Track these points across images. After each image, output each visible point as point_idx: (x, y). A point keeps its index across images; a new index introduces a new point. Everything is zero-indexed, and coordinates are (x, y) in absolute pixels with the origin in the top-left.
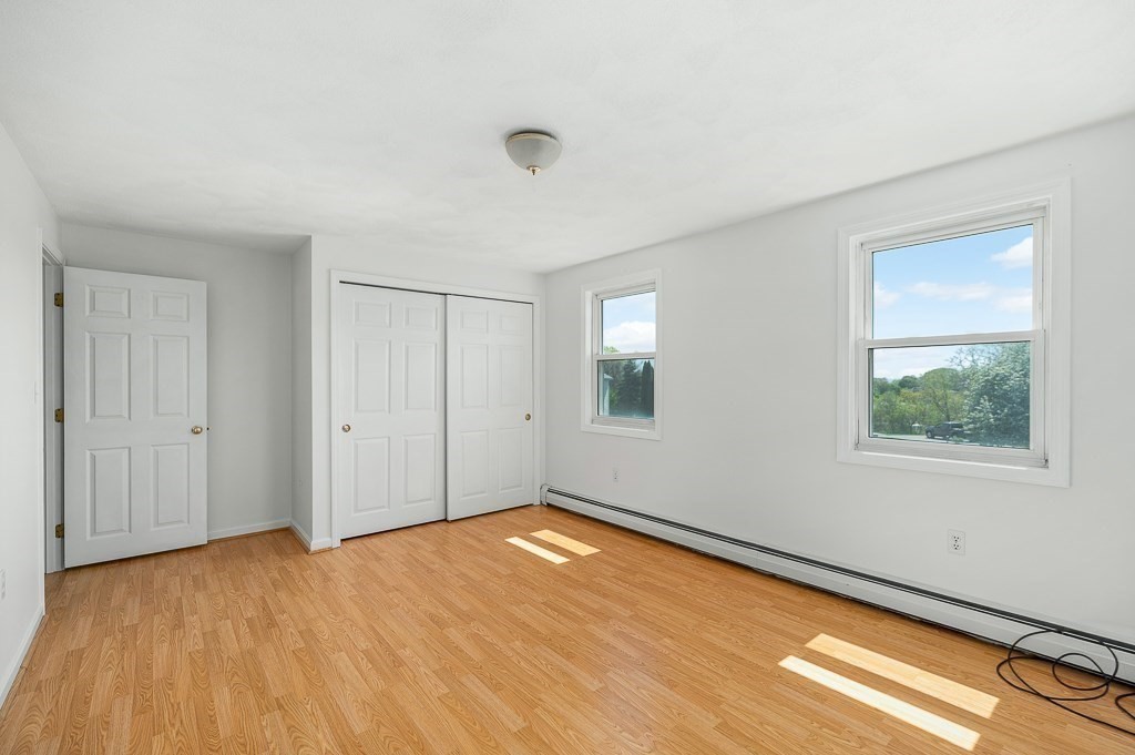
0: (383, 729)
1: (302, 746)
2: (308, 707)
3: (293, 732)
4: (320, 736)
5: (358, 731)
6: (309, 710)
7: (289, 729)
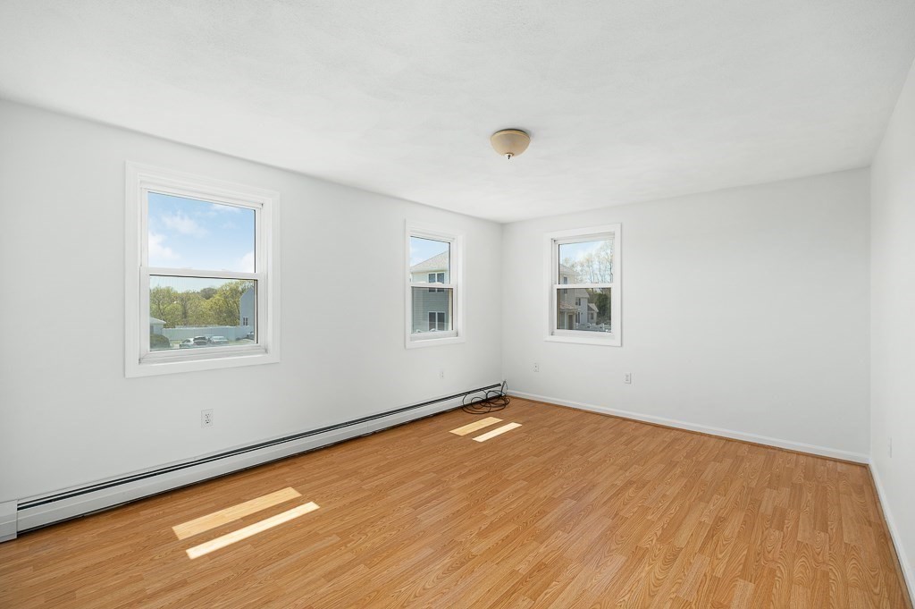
0: (613, 547)
1: (658, 579)
2: (626, 598)
3: (654, 592)
4: (643, 574)
5: (624, 559)
6: (628, 595)
7: (653, 596)
